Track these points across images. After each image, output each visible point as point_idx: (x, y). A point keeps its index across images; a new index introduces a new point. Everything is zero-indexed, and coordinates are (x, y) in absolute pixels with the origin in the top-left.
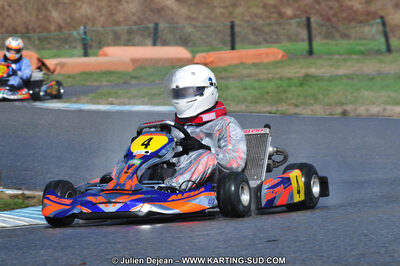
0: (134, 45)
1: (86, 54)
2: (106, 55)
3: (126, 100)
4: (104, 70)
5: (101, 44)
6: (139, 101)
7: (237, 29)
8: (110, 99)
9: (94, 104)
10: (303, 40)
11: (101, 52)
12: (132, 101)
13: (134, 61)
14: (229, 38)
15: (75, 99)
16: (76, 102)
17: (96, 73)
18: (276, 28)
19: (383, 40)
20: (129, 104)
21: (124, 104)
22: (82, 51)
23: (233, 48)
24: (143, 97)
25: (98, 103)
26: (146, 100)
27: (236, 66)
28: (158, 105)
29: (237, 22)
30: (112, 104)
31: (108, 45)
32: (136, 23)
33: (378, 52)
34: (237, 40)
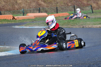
0: (34, 13)
1: (24, 15)
2: (28, 15)
3: (33, 25)
4: (28, 18)
5: (27, 13)
6: (36, 25)
7: (58, 9)
8: (29, 25)
9: (26, 26)
10: (73, 11)
11: (27, 15)
12: (35, 26)
13: (34, 16)
14: (56, 11)
15: (21, 25)
16: (22, 26)
17: (26, 19)
18: (67, 8)
19: (91, 10)
20: (34, 26)
21: (33, 26)
22: (23, 15)
23: (57, 13)
24: (37, 24)
25: (27, 26)
26: (38, 25)
27: (58, 17)
28: (40, 26)
29: (58, 7)
30: (30, 26)
31: (29, 13)
32: (35, 8)
33: (90, 13)
34: (58, 11)
